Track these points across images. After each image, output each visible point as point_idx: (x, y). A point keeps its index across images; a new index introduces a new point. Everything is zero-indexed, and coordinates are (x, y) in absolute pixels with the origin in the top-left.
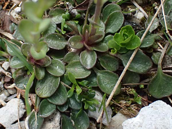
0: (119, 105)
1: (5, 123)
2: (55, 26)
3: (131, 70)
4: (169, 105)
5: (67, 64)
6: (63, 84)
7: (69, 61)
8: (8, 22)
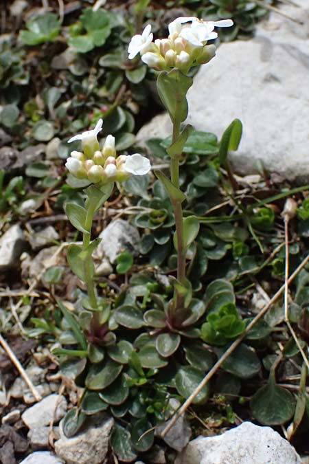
0: (204, 424)
1: (33, 424)
2: (134, 298)
3: (228, 371)
4: (276, 432)
5: (138, 351)
6: (126, 375)
7: (142, 346)
8: (72, 288)
